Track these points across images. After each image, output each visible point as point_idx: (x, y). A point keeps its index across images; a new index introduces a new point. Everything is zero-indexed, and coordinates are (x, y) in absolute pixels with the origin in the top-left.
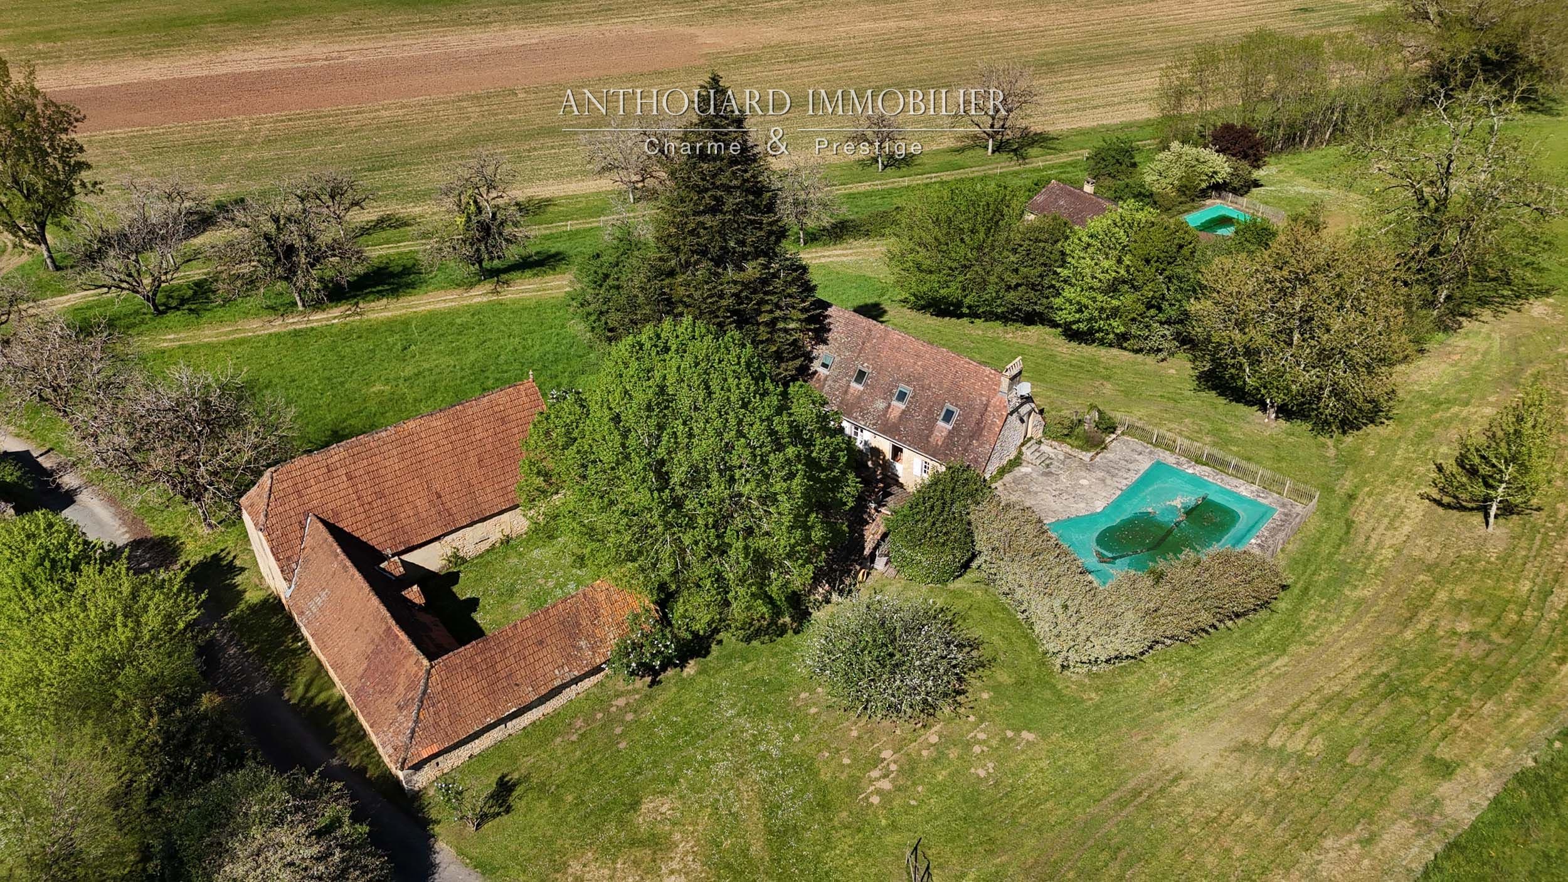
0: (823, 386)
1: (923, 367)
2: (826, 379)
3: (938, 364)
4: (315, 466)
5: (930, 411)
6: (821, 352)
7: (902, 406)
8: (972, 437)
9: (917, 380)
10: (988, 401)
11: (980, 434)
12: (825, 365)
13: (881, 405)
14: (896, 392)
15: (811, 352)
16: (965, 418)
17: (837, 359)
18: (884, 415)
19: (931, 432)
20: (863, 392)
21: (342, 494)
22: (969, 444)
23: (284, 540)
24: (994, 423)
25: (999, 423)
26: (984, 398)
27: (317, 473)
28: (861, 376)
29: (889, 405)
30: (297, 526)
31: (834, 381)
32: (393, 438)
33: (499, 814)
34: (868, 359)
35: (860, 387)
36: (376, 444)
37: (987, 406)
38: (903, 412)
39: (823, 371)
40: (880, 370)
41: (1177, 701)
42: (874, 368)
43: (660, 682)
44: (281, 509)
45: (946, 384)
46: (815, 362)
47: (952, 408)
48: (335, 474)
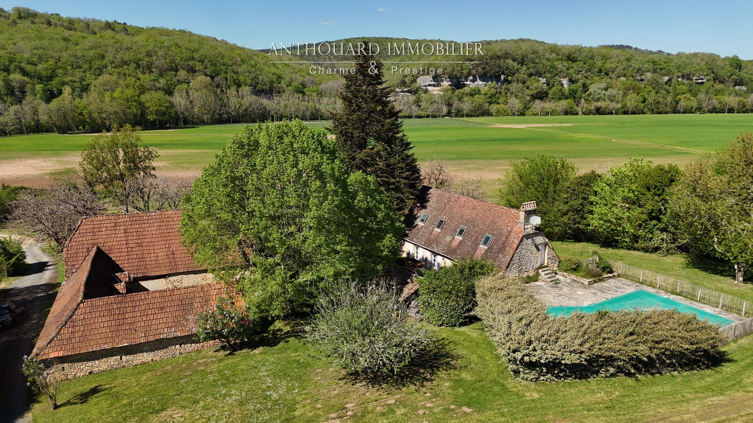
0: (419, 232)
1: (477, 215)
2: (422, 228)
3: (485, 211)
4: (109, 221)
5: (476, 239)
6: (422, 214)
7: (460, 238)
8: (499, 252)
9: (472, 222)
10: (512, 229)
11: (504, 250)
12: (422, 220)
13: (449, 239)
14: (458, 230)
15: (417, 214)
16: (496, 241)
17: (430, 216)
18: (450, 244)
19: (475, 252)
20: (440, 233)
21: (118, 239)
22: (497, 257)
23: (75, 255)
24: (513, 242)
25: (517, 242)
26: (509, 228)
27: (108, 225)
28: (440, 224)
29: (454, 238)
30: (85, 250)
31: (426, 229)
32: (158, 217)
33: (76, 403)
34: (446, 214)
35: (439, 230)
36: (147, 218)
37: (510, 232)
38: (461, 242)
39: (421, 224)
40: (451, 219)
41: (607, 408)
42: (448, 218)
43: (234, 354)
44: (81, 239)
45: (488, 222)
46: (418, 219)
47: (488, 235)
48: (118, 228)
